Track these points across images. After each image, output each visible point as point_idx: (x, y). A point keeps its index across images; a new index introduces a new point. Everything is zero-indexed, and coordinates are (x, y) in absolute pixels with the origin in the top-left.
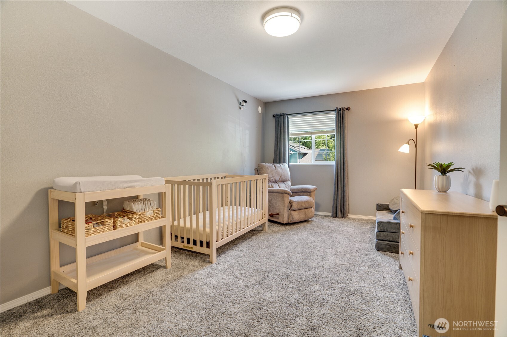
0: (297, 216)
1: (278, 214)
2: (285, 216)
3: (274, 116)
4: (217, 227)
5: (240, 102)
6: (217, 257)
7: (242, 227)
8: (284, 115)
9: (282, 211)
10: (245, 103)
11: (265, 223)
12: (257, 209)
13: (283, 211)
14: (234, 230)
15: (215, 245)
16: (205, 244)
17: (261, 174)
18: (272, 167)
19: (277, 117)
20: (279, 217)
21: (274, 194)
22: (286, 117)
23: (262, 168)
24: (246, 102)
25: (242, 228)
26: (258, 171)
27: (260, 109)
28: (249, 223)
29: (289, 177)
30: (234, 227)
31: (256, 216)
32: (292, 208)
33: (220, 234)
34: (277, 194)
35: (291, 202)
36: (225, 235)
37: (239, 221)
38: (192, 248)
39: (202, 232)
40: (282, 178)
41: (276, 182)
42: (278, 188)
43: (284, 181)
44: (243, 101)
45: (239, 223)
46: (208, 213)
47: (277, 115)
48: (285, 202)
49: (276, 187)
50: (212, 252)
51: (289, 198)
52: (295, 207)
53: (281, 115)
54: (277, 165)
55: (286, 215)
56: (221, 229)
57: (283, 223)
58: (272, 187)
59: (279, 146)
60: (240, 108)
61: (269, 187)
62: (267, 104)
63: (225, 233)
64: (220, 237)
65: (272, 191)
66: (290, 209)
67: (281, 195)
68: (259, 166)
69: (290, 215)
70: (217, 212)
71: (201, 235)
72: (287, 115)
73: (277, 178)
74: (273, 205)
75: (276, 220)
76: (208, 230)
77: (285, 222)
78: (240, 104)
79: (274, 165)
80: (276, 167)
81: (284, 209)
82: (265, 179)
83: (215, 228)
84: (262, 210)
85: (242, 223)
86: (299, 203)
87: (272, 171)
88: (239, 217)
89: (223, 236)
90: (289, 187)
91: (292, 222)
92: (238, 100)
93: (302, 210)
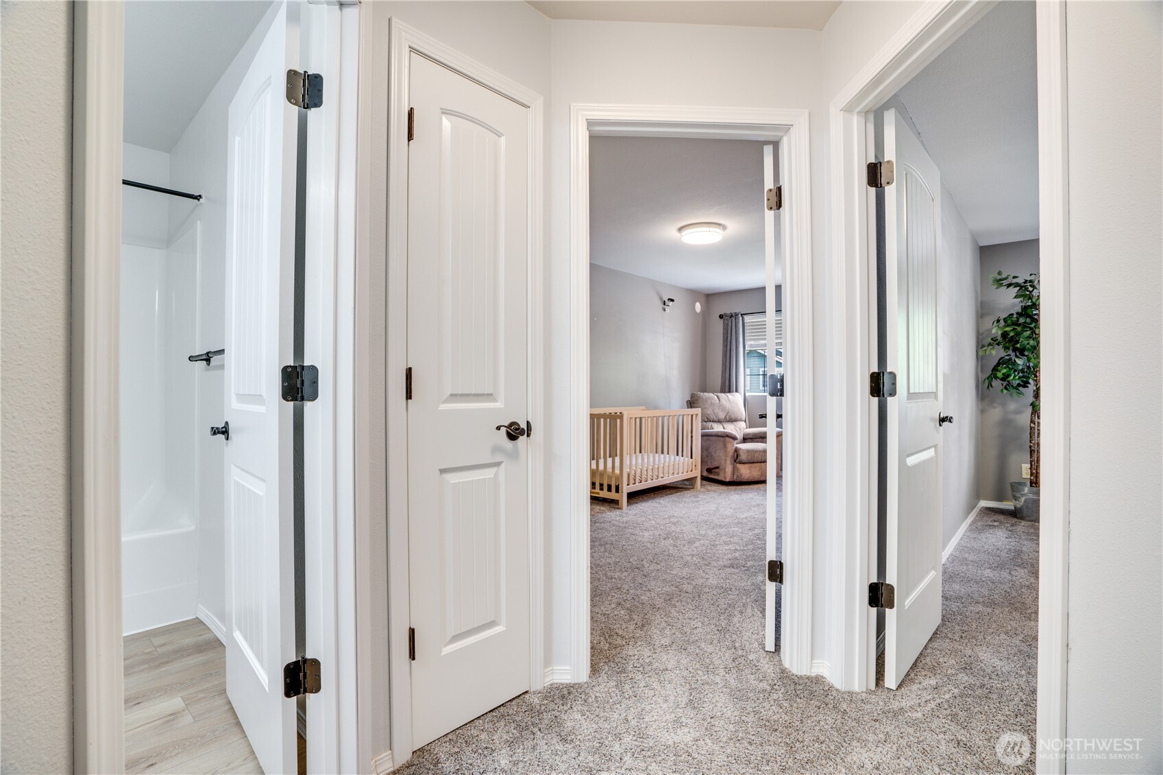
0: (746, 472)
1: (718, 468)
2: (727, 470)
3: (721, 317)
4: (628, 470)
5: (665, 301)
6: (628, 506)
7: (661, 475)
8: (736, 315)
9: (723, 462)
10: (671, 302)
11: (696, 477)
12: (682, 458)
13: (725, 463)
14: (649, 477)
15: (626, 489)
16: (613, 489)
17: (694, 407)
18: (713, 398)
19: (726, 318)
20: (719, 473)
21: (713, 438)
22: (741, 318)
23: (697, 400)
24: (672, 300)
25: (660, 477)
26: (691, 404)
27: (698, 307)
28: (671, 472)
29: (741, 414)
30: (650, 473)
31: (681, 464)
32: (738, 460)
33: (632, 477)
34: (716, 438)
35: (736, 450)
36: (637, 481)
37: (656, 466)
38: (598, 493)
39: (611, 475)
40: (729, 416)
41: (719, 421)
42: (722, 430)
43: (732, 420)
44: (669, 299)
45: (657, 470)
46: (617, 459)
47: (726, 316)
48: (728, 450)
49: (718, 428)
50: (622, 496)
51: (733, 445)
52: (743, 457)
53: (732, 315)
54: (722, 395)
55: (729, 469)
56: (633, 472)
57: (724, 480)
58: (713, 429)
59: (728, 364)
60: (664, 310)
61: (703, 428)
62: (709, 297)
63: (638, 478)
64: (632, 481)
65: (710, 434)
66: (735, 461)
67: (721, 439)
68: (692, 397)
69: (734, 470)
70: (628, 459)
71: (610, 478)
72: (741, 315)
73: (722, 416)
74: (712, 455)
75: (716, 477)
76: (617, 471)
77: (728, 480)
78: (664, 304)
79: (717, 396)
80: (721, 399)
81: (726, 460)
82: (697, 415)
83: (626, 470)
84: (691, 458)
85: (661, 470)
86: (748, 451)
87: (713, 404)
88: (657, 463)
89: (635, 480)
90: (740, 429)
91: (739, 480)
92: (661, 299)
93: (756, 464)
